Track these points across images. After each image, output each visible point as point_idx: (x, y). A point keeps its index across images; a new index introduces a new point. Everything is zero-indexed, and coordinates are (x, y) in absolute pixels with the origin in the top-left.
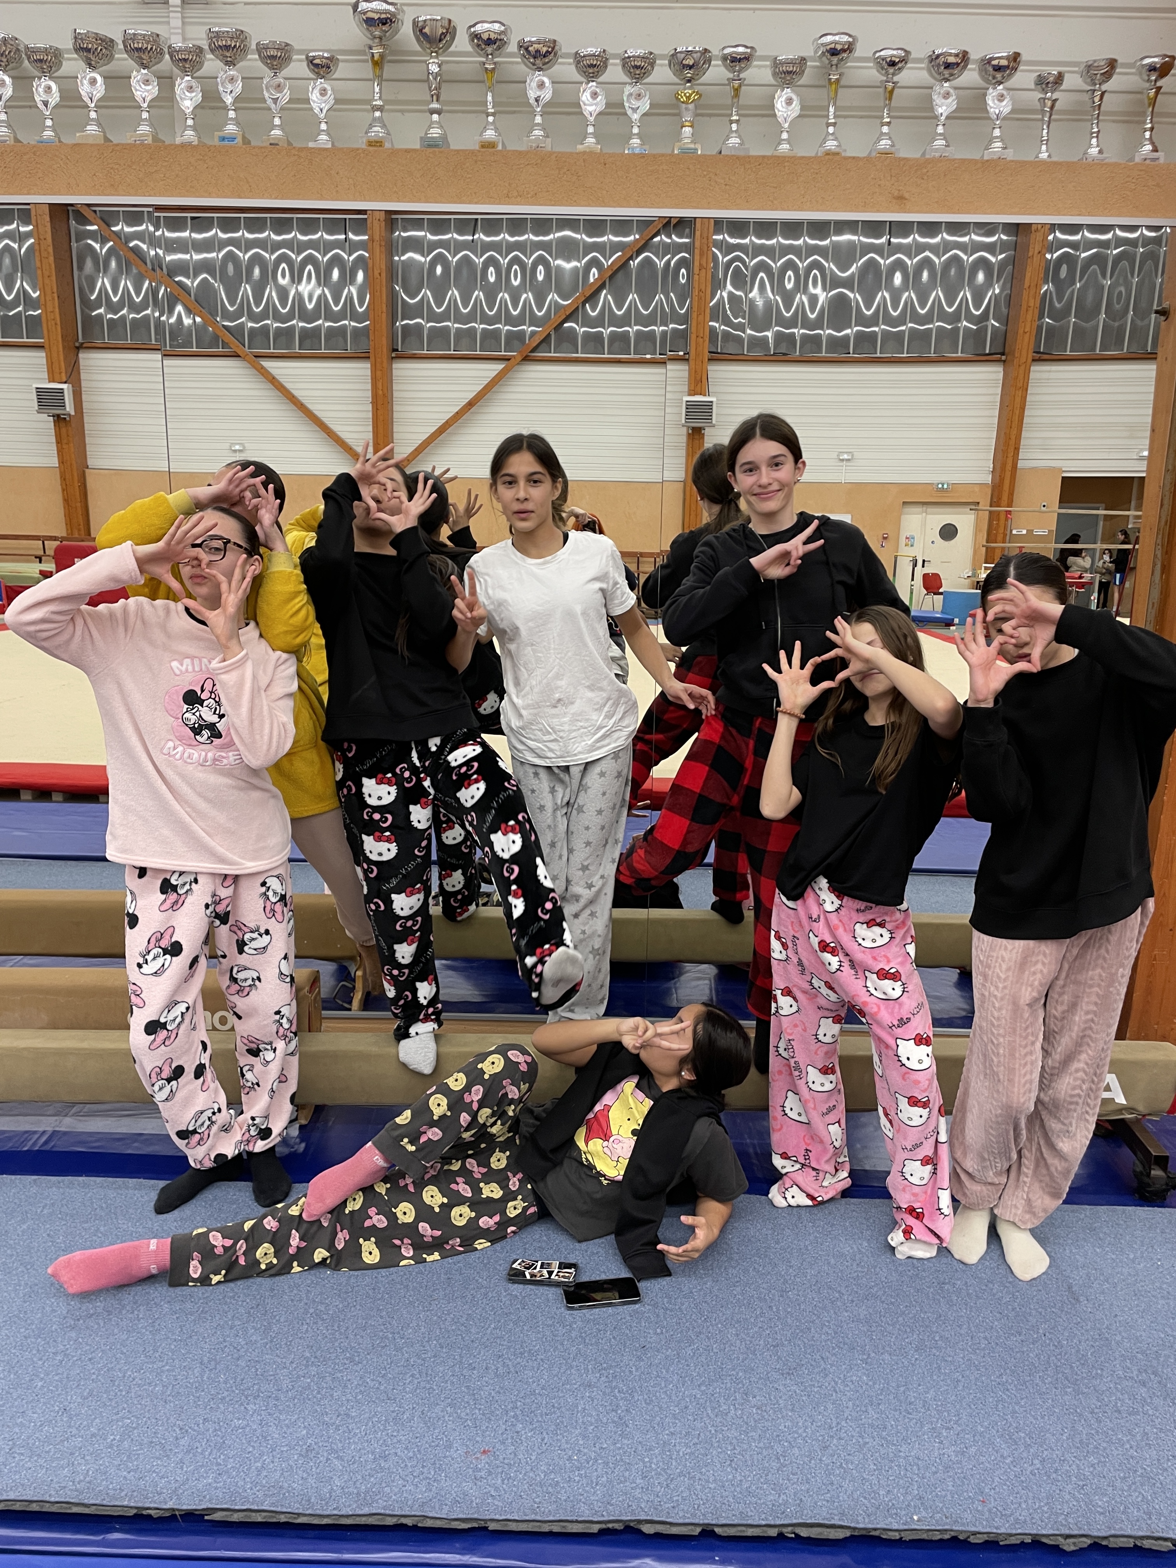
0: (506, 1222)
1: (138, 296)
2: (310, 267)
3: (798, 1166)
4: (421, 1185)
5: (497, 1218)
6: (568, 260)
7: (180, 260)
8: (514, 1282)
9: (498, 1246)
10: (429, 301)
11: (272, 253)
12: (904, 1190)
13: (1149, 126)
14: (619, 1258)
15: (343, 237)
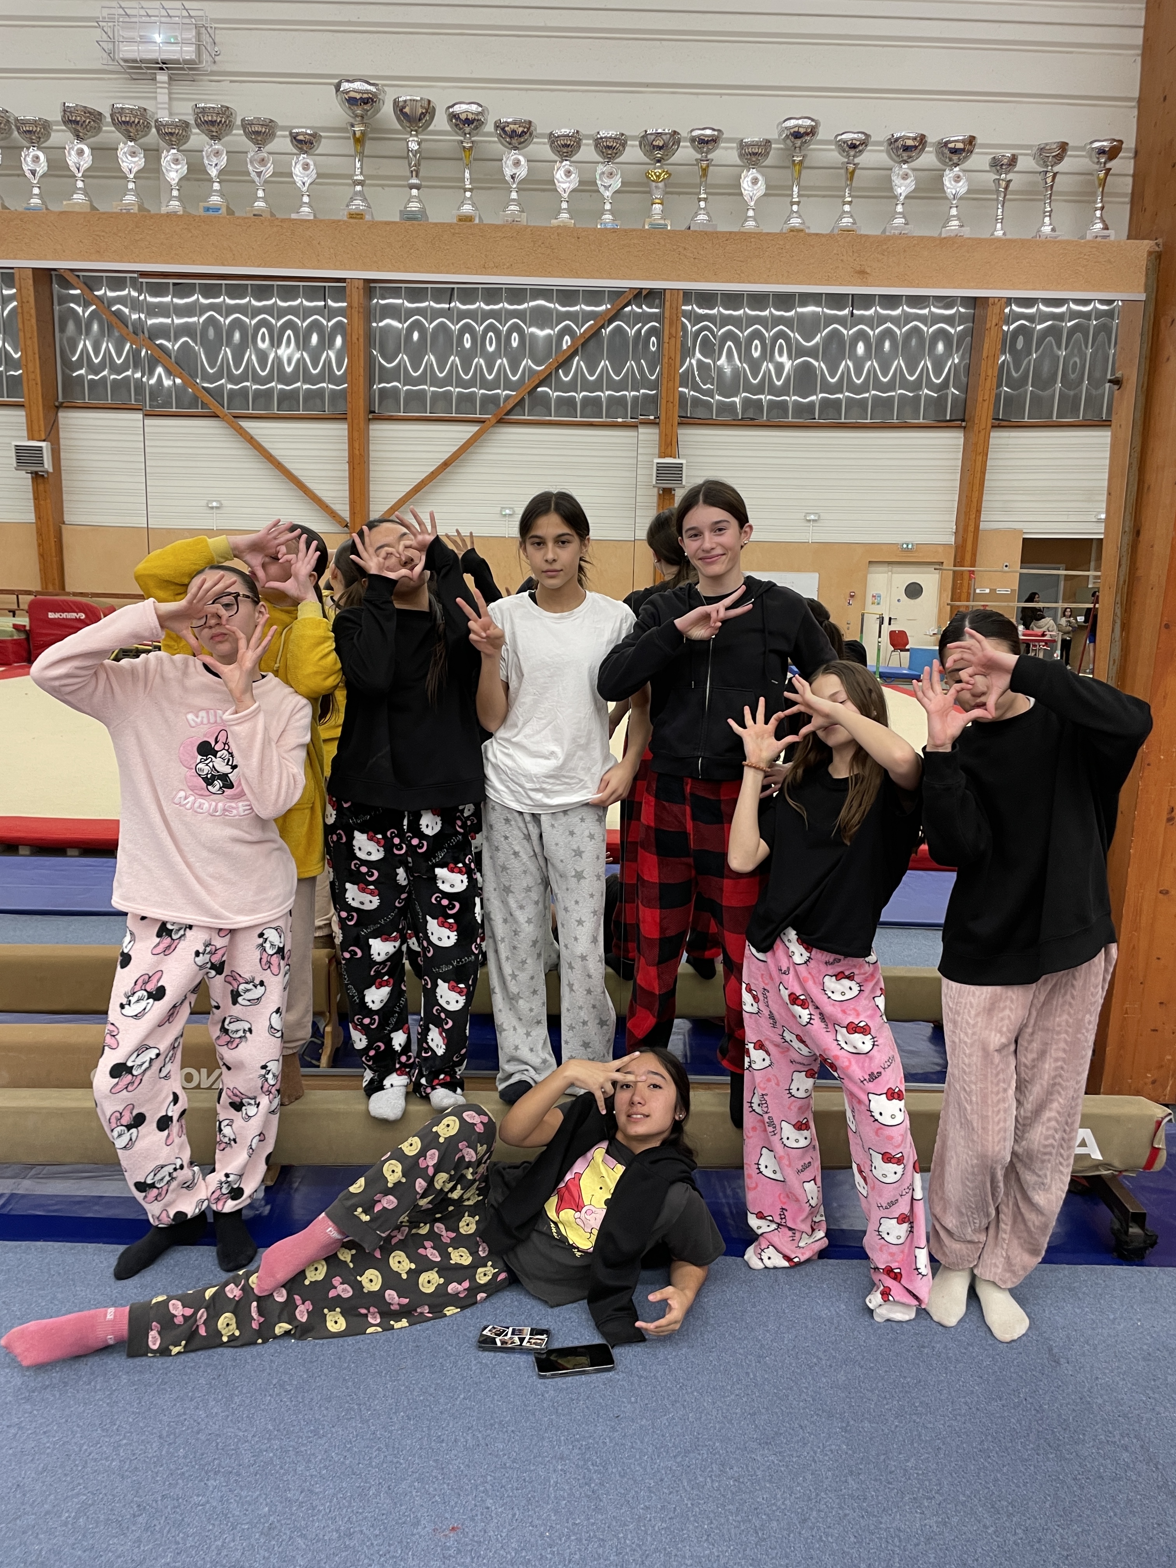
0: (476, 1288)
1: (119, 358)
2: (289, 332)
3: (774, 1226)
4: (387, 1249)
5: (466, 1284)
6: (542, 329)
7: (161, 323)
8: (485, 1350)
9: (468, 1312)
10: (405, 366)
11: (253, 318)
12: (881, 1250)
13: (1100, 205)
14: (592, 1323)
15: (322, 303)
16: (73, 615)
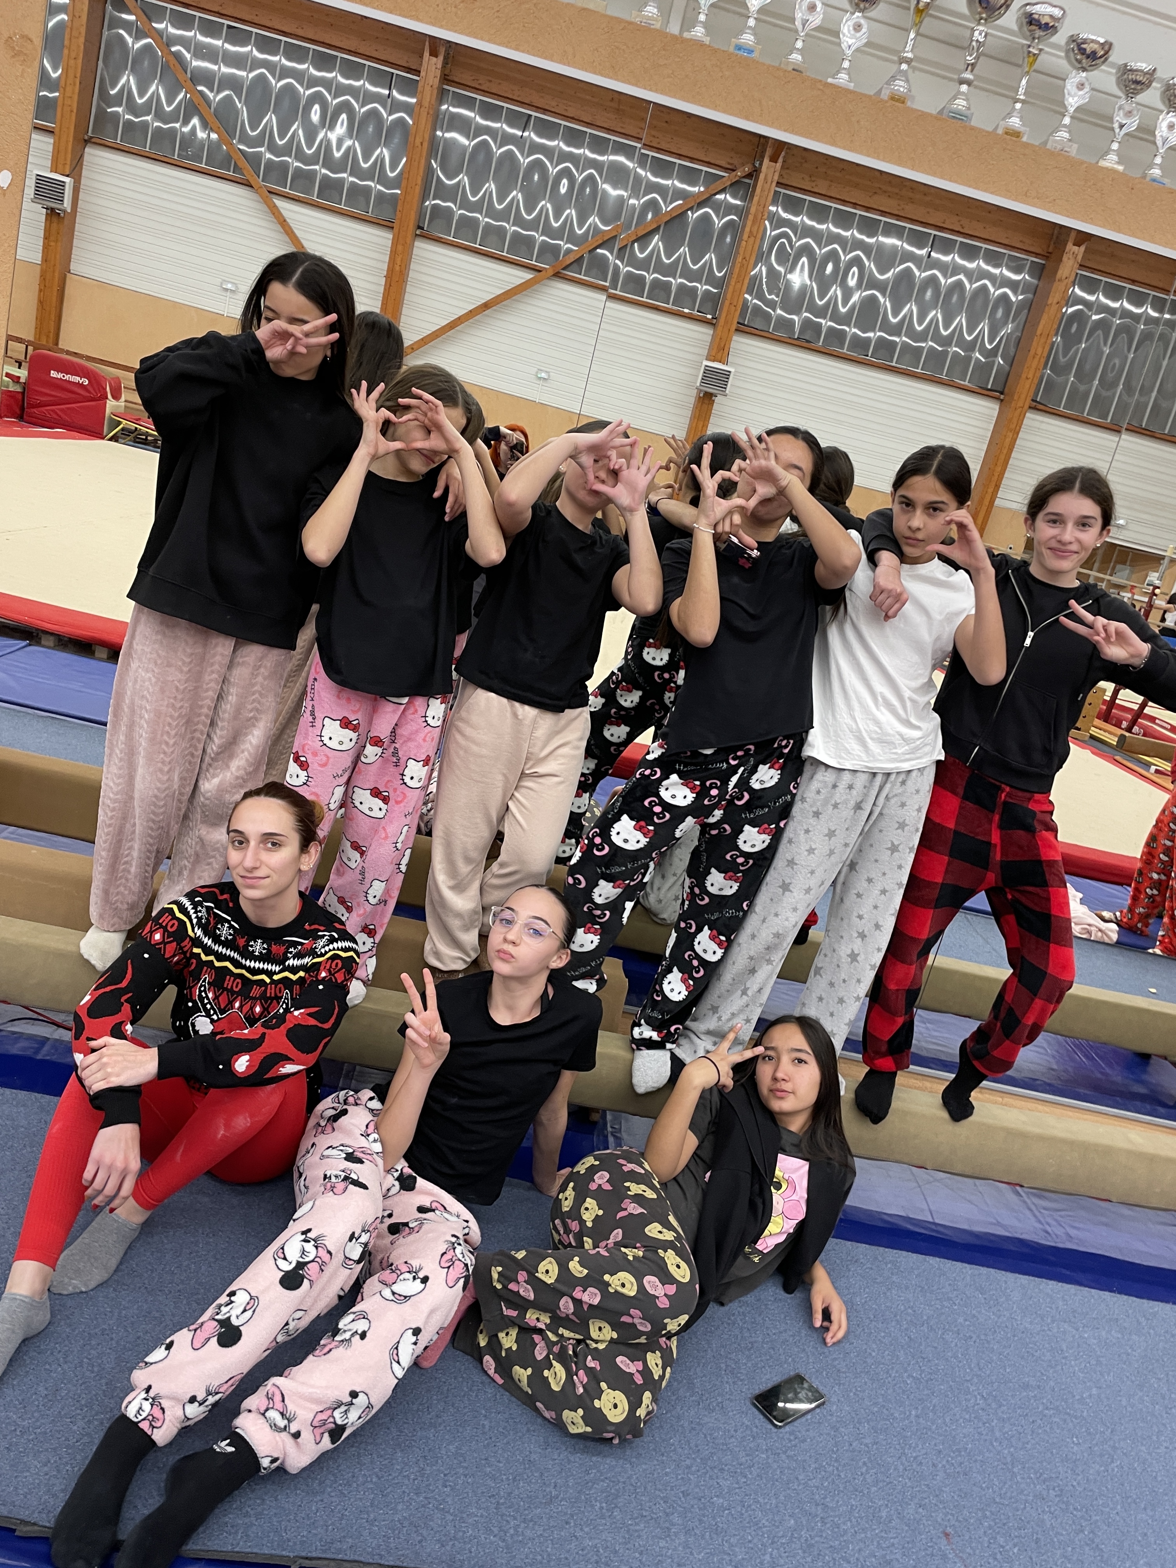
2: (344, 115)
7: (206, 68)
10: (464, 187)
11: (308, 88)
15: (387, 92)
16: (76, 379)
